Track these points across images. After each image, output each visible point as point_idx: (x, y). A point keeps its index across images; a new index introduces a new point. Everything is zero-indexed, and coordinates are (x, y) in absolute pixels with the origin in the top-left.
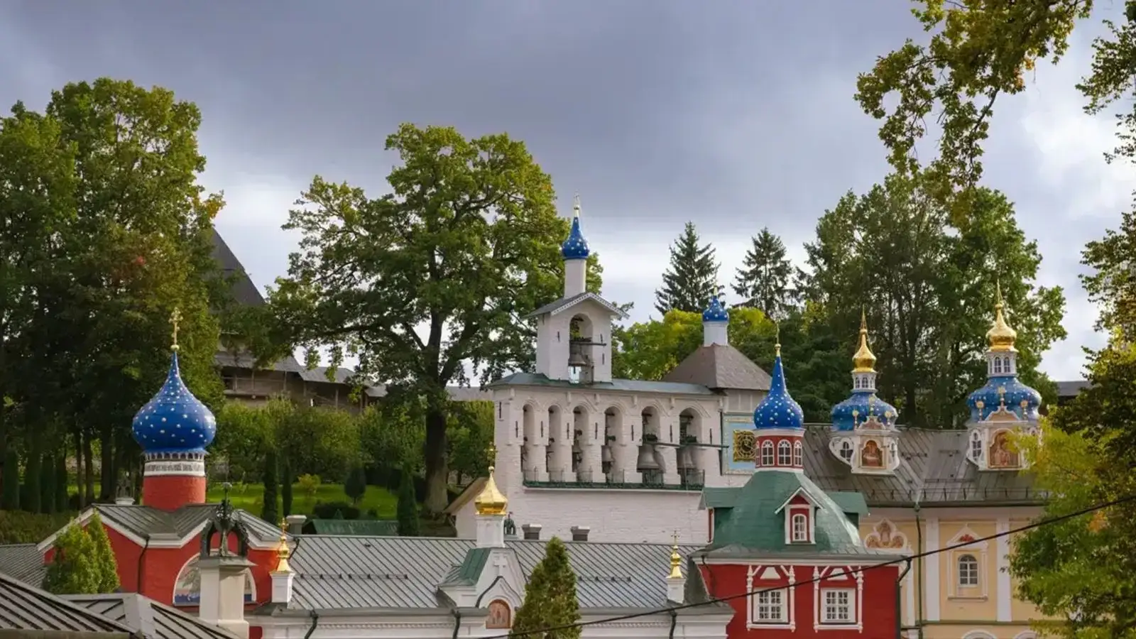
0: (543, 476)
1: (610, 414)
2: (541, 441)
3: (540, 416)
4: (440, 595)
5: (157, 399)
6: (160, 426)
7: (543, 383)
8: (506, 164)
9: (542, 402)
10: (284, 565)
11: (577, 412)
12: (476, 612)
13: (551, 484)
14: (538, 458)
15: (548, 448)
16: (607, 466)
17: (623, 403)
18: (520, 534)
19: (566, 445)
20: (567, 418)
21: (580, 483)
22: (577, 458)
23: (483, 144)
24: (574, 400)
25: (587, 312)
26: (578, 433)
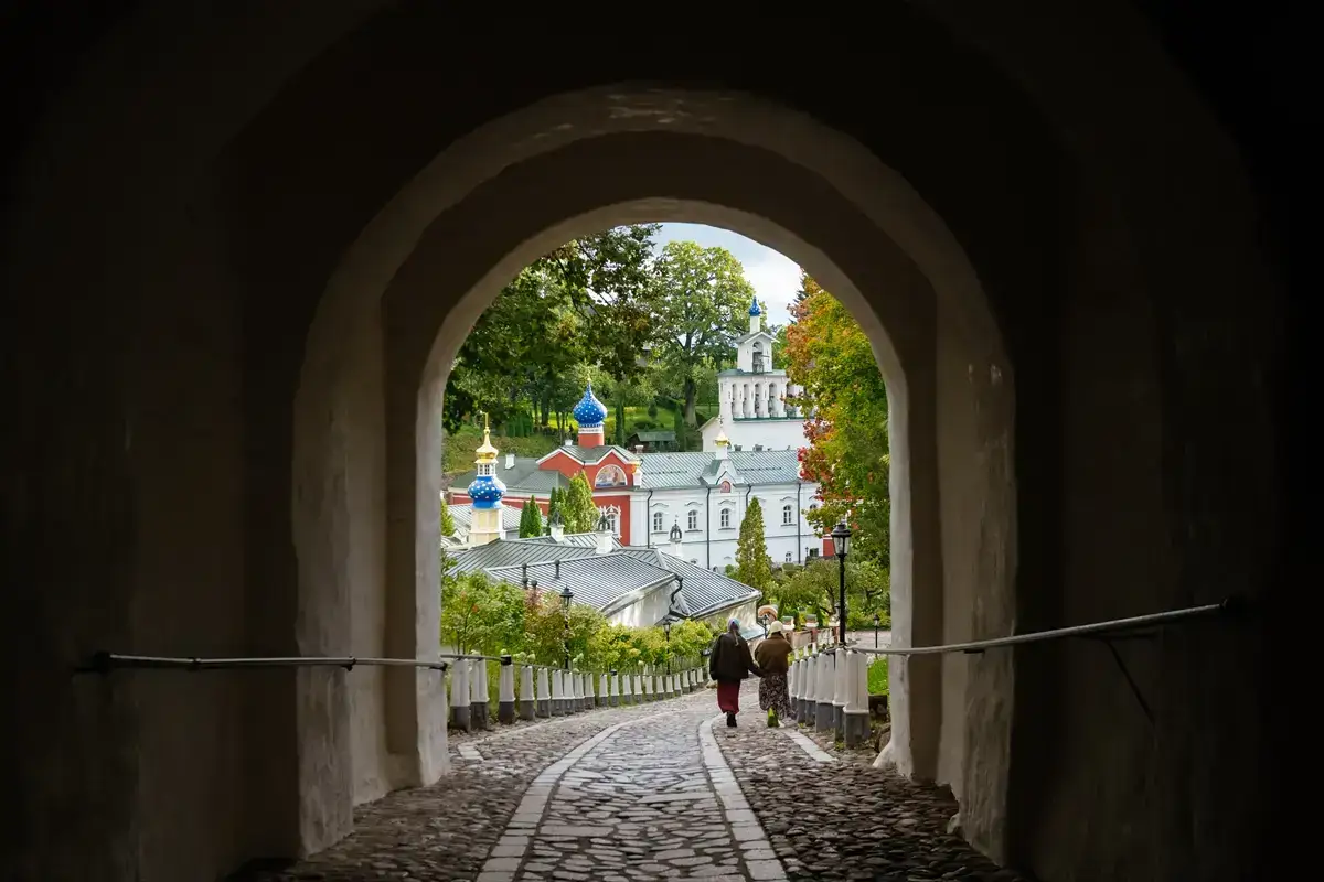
0: (742, 416)
1: (772, 386)
2: (740, 401)
3: (740, 389)
4: (701, 479)
5: (583, 402)
6: (585, 414)
7: (741, 373)
8: (719, 259)
9: (740, 382)
10: (638, 471)
11: (757, 386)
12: (716, 487)
13: (746, 419)
14: (739, 407)
15: (744, 403)
16: (770, 409)
17: (777, 381)
18: (733, 449)
19: (751, 401)
20: (752, 389)
21: (758, 418)
22: (757, 407)
23: (709, 251)
24: (756, 380)
25: (760, 340)
26: (757, 395)
